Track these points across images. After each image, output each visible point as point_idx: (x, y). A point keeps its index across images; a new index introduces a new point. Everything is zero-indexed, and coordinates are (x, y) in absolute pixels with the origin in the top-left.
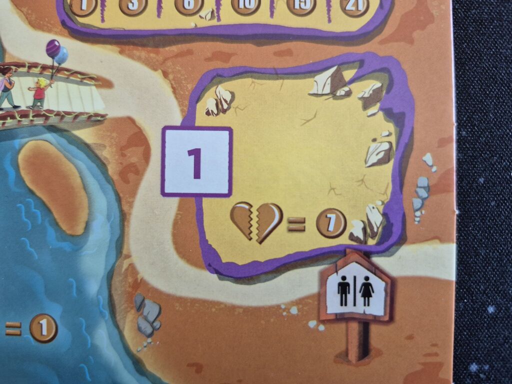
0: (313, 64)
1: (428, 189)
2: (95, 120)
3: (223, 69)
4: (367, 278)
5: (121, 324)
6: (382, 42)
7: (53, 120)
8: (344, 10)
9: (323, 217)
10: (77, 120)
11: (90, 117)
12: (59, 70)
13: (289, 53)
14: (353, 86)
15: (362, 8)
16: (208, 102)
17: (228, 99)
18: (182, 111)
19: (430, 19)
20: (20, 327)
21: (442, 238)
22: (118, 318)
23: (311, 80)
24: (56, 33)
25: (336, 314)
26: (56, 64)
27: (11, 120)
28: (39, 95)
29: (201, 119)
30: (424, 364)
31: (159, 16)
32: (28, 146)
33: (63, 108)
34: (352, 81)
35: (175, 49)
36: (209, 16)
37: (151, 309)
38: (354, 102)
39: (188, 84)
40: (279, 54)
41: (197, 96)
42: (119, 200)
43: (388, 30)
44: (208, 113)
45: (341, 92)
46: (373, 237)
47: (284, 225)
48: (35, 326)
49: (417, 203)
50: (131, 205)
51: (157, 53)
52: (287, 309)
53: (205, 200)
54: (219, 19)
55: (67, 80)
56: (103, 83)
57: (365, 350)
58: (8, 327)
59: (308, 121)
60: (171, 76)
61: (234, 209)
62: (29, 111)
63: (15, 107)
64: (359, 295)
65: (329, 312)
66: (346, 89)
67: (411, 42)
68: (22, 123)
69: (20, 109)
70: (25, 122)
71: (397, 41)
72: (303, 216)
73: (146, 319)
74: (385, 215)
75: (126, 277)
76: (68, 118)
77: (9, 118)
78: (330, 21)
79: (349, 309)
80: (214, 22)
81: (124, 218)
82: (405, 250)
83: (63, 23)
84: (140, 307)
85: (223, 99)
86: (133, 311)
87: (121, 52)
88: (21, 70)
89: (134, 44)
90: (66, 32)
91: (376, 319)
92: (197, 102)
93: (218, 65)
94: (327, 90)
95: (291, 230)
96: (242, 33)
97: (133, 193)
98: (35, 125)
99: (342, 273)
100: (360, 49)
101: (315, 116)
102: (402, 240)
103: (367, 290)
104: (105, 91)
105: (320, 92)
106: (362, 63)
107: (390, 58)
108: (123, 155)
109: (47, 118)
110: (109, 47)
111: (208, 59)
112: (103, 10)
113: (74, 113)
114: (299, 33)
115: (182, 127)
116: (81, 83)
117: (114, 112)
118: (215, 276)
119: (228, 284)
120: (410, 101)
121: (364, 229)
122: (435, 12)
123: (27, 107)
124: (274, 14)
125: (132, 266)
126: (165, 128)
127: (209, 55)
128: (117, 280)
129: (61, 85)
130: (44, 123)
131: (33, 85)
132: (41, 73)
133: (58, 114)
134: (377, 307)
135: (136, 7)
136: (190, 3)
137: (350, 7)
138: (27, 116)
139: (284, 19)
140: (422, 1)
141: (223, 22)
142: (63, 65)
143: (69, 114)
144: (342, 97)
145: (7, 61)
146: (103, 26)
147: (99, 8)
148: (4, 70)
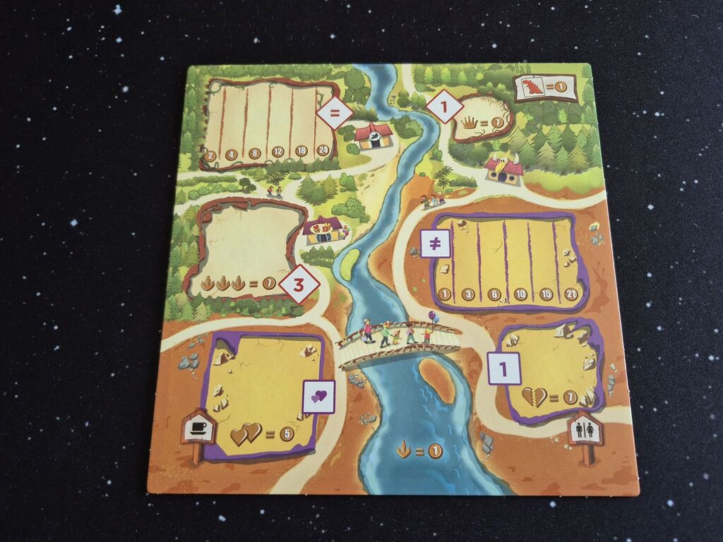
0: (555, 323)
1: (614, 380)
2: (455, 349)
3: (513, 325)
4: (590, 424)
5: (474, 447)
6: (585, 312)
7: (435, 349)
8: (566, 298)
9: (566, 395)
10: (447, 349)
11: (453, 348)
12: (436, 326)
13: (543, 318)
14: (574, 333)
15: (575, 296)
16: (507, 340)
17: (517, 339)
18: (495, 345)
19: (608, 300)
20: (423, 451)
21: (623, 404)
22: (473, 444)
23: (553, 330)
24: (433, 308)
25: (577, 442)
26: (434, 323)
28: (427, 337)
29: (504, 348)
30: (622, 467)
31: (481, 301)
32: (424, 361)
33: (440, 343)
34: (573, 331)
35: (489, 316)
36: (504, 301)
37: (488, 440)
38: (575, 341)
39: (497, 332)
40: (538, 318)
41: (502, 338)
42: (469, 386)
43: (588, 306)
44: (507, 346)
45: (569, 336)
46: (591, 404)
47: (548, 398)
48: (431, 450)
49: (610, 387)
50: (475, 389)
51: (482, 318)
52: (553, 439)
53: (509, 386)
54: (509, 303)
55: (440, 330)
56: (458, 332)
57: (593, 459)
58: (417, 451)
59: (555, 349)
60: (489, 329)
61: (523, 391)
63: (416, 342)
64: (587, 432)
65: (573, 440)
66: (571, 334)
67: (600, 312)
70: (421, 349)
71: (593, 311)
72: (556, 394)
73: (486, 444)
74: (595, 393)
75: (475, 423)
76: (442, 348)
77: (413, 348)
78: (560, 303)
79: (583, 439)
80: (507, 304)
81: (472, 395)
82: (606, 410)
83: (436, 303)
84: (483, 439)
85: (514, 339)
86: (480, 441)
87: (465, 318)
89: (470, 314)
90: (437, 308)
91: (596, 444)
92: (502, 339)
93: (510, 323)
94: (562, 335)
95: (552, 401)
96: (520, 309)
97: (476, 384)
98: (426, 351)
99: (578, 421)
100: (576, 316)
101: (558, 347)
102: (604, 405)
103: (590, 430)
104: (459, 336)
105: (559, 336)
106: (577, 322)
107: (590, 320)
108: (470, 366)
109: (432, 348)
110: (459, 315)
111: (505, 321)
112: (454, 298)
113: (445, 346)
114: (546, 309)
115: (496, 352)
116: (447, 331)
117: (464, 345)
118: (517, 423)
119: (524, 428)
120: (602, 339)
121: (586, 400)
122: (610, 297)
123: (421, 343)
124: (535, 300)
125: (477, 418)
126: (488, 353)
127: (505, 319)
128: (471, 426)
129: (438, 332)
130: (431, 350)
131: (423, 332)
133: (437, 346)
134: (596, 437)
135: (470, 296)
136: (495, 295)
137: (569, 296)
138: (422, 347)
139: (539, 302)
140: (603, 292)
141: (511, 304)
142: (438, 323)
143: (443, 346)
144: (569, 338)
145: (410, 320)
146: (455, 305)
147: (452, 297)
148: (409, 325)
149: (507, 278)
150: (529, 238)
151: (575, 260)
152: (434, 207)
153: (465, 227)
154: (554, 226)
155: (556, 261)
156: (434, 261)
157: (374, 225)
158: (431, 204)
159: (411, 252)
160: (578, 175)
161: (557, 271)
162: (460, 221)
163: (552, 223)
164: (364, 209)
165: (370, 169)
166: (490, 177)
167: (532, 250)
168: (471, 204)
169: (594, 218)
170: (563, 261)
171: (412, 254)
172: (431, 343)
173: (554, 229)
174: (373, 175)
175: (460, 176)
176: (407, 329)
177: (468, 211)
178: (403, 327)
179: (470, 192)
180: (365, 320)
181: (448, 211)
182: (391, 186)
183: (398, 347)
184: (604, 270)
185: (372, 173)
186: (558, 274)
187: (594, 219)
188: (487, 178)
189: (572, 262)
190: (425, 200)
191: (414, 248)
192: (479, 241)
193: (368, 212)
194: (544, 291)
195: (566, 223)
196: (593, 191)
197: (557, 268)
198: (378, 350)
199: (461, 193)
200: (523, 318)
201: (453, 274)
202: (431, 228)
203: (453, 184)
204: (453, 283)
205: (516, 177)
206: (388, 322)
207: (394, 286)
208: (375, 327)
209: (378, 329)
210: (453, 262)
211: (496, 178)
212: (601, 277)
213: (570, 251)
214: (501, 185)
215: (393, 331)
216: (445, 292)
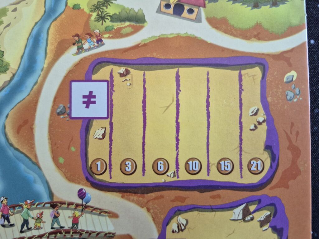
0: (233, 202)
2: (109, 236)
3: (181, 206)
6: (270, 189)
7: (85, 235)
8: (250, 170)
10: (99, 236)
11: (106, 234)
12: (86, 207)
13: (219, 196)
14: (255, 215)
15: (260, 169)
16: (173, 225)
17: (185, 223)
18: (158, 231)
19: (299, 172)
23: (230, 212)
24: (83, 185)
26: (84, 203)
27: (60, 235)
28: (75, 221)
29: (169, 235)
31: (143, 175)
33: (90, 229)
34: (254, 212)
35: (153, 195)
36: (172, 175)
38: (255, 223)
39: (161, 215)
40: (213, 197)
41: (167, 222)
43: (275, 181)
44: (173, 232)
45: (248, 218)
51: (143, 197)
54: (178, 177)
55: (91, 212)
56: (113, 215)
59: (230, 235)
60: (152, 211)
62: (70, 230)
63: (62, 227)
66: (251, 216)
67: (287, 187)
68: (66, 236)
69: (64, 229)
70: (68, 236)
71: (280, 187)
76: (93, 235)
77: (58, 233)
78: (242, 177)
80: (175, 179)
83: (87, 179)
85: (182, 223)
87: (122, 197)
88: (63, 206)
89: (130, 192)
90: (89, 184)
92: (167, 224)
93: (178, 204)
94: (241, 217)
96: (191, 185)
98: (74, 238)
100: (260, 193)
101: (234, 232)
104: (114, 220)
105: (236, 219)
106: (260, 201)
107: (276, 197)
110: (115, 193)
111: (173, 201)
112: (110, 171)
113: (97, 232)
114: (224, 185)
116: (100, 214)
117: (120, 231)
120: (286, 221)
122: (301, 168)
123: (68, 228)
124: (210, 174)
127: (173, 198)
129: (88, 216)
130: (79, 237)
131: (71, 215)
132: (75, 208)
133: (87, 232)
135: (130, 169)
136: (161, 167)
137: (253, 168)
138: (69, 232)
139: (216, 177)
140: (294, 162)
141: (180, 179)
142: (88, 204)
143: (94, 232)
144: (249, 221)
145: (55, 200)
146: (111, 181)
147: (108, 170)
148: (54, 205)
149: (177, 145)
150: (208, 91)
151: (264, 121)
152: (90, 49)
153: (128, 77)
154: (240, 76)
155: (241, 123)
156: (88, 123)
157: (14, 75)
158: (86, 46)
159: (59, 110)
160: (274, 8)
161: (241, 136)
162: (122, 70)
163: (238, 72)
164: (3, 55)
165: (12, 2)
166: (163, 9)
167: (210, 108)
168: (137, 47)
169: (290, 65)
170: (249, 124)
171: (59, 114)
172: (80, 228)
173: (240, 80)
174: (15, 10)
175: (124, 8)
176: (51, 210)
177: (132, 56)
178: (48, 208)
179: (136, 30)
180: (2, 199)
181: (107, 56)
182: (36, 23)
183: (42, 232)
184: (297, 133)
185: (14, 7)
186: (241, 140)
187: (291, 67)
188: (159, 11)
189: (260, 123)
190: (77, 41)
191: (61, 106)
192: (145, 97)
193: (7, 58)
194: (222, 163)
195: (257, 71)
196: (292, 30)
197: (241, 132)
198: (18, 235)
199: (124, 31)
200: (194, 197)
201: (111, 140)
202: (84, 79)
203: (115, 18)
204: (111, 152)
205: (196, 10)
206: (29, 201)
207: (36, 156)
208: (14, 207)
209: (17, 209)
210: (111, 124)
211: (171, 11)
212: (294, 143)
213: (258, 110)
214: (176, 20)
215: (35, 213)
216: (99, 163)
